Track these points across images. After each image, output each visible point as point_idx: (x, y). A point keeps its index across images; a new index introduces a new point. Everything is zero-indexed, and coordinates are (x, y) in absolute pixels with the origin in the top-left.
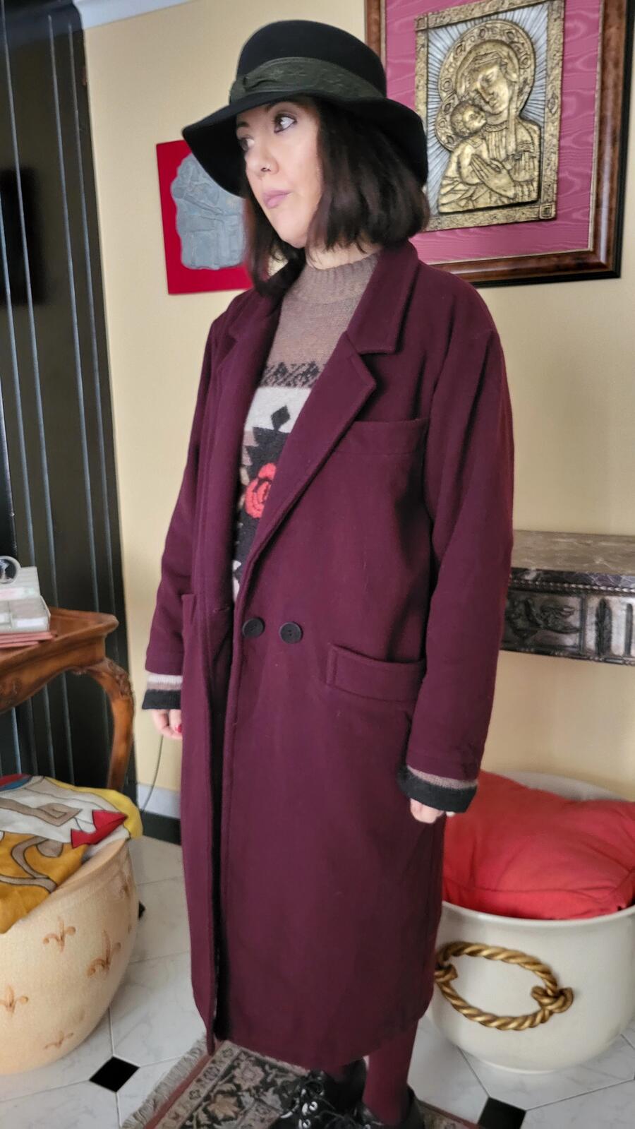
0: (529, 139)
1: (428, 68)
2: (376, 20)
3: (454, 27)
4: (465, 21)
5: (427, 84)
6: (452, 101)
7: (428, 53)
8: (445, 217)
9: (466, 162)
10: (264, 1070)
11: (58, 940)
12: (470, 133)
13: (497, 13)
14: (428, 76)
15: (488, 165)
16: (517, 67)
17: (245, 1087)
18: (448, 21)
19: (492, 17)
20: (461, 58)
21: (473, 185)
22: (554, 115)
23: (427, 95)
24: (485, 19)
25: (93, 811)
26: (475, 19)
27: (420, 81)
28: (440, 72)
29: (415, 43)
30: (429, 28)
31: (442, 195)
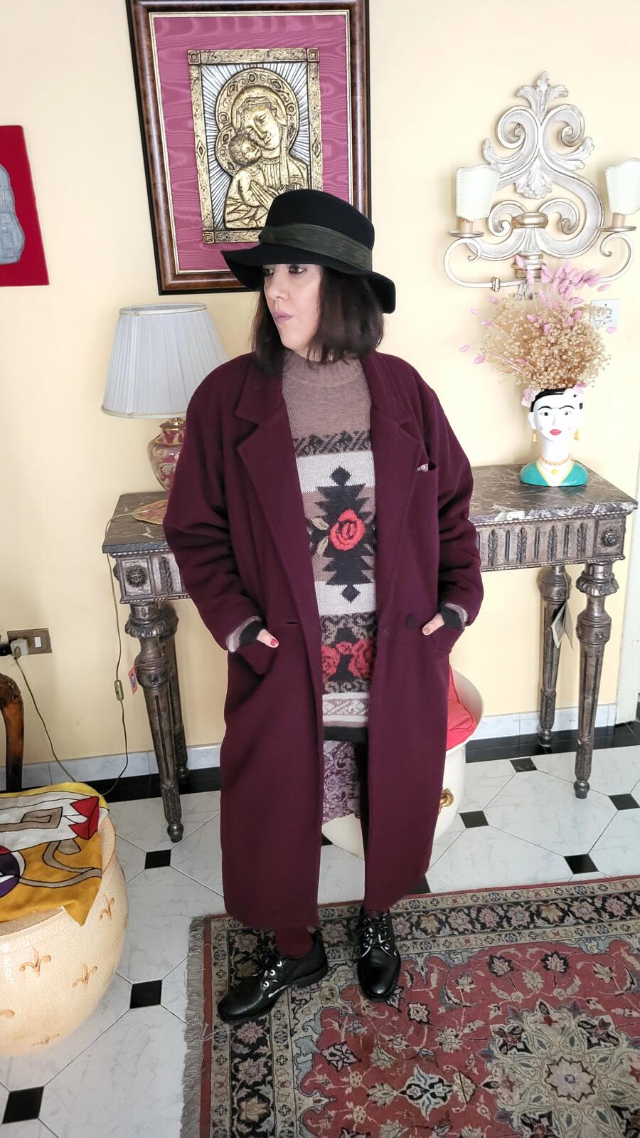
0: (300, 174)
1: (203, 99)
2: (148, 46)
3: (225, 67)
4: (235, 64)
5: (204, 113)
6: (229, 133)
7: (202, 86)
8: (231, 232)
9: (245, 186)
10: (254, 934)
11: (107, 912)
12: (248, 163)
13: (263, 63)
14: (204, 107)
15: (266, 192)
16: (284, 113)
17: (251, 951)
18: (219, 61)
19: (259, 65)
20: (234, 97)
21: (254, 207)
22: (317, 157)
23: (205, 123)
24: (252, 66)
25: (71, 804)
26: (243, 64)
27: (197, 110)
28: (216, 105)
29: (190, 75)
30: (201, 64)
31: (228, 214)
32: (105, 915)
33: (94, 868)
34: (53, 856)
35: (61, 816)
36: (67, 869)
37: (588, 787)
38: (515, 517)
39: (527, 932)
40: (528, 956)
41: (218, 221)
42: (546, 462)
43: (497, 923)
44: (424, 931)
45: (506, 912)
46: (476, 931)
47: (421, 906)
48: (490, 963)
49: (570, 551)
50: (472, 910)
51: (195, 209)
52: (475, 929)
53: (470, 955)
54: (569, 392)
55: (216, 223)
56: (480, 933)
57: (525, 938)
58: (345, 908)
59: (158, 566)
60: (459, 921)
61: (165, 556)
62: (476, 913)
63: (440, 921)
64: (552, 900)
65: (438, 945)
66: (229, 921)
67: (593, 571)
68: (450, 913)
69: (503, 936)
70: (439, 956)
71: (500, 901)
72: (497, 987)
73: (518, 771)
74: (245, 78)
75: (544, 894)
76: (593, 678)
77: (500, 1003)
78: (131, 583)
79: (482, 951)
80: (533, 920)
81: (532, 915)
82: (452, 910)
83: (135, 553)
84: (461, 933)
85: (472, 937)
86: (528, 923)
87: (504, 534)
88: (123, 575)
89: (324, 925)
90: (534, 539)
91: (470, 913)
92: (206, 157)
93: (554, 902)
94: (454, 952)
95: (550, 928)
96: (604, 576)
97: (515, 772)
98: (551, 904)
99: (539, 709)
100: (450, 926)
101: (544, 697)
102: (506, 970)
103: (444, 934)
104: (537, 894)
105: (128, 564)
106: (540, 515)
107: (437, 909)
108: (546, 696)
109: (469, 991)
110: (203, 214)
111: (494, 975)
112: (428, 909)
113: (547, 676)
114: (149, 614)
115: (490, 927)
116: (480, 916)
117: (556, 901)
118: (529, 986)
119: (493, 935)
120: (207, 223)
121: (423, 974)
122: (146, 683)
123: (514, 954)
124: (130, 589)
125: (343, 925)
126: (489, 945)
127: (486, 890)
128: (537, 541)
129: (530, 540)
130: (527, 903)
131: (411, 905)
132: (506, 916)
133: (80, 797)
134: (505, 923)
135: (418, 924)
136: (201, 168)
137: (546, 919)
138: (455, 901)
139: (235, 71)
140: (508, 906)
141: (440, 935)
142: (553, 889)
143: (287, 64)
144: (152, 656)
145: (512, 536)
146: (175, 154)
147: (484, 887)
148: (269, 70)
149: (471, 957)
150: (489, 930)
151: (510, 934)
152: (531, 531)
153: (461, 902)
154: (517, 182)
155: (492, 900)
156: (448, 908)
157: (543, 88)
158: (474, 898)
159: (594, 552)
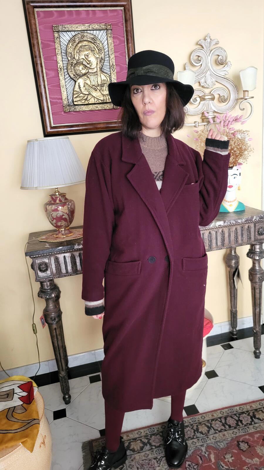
0: (106, 79)
1: (61, 47)
2: (34, 23)
3: (70, 32)
4: (74, 31)
5: (61, 53)
6: (73, 61)
7: (60, 41)
8: (77, 107)
9: (82, 86)
11: (43, 444)
12: (83, 75)
13: (87, 30)
14: (61, 50)
15: (91, 87)
16: (98, 52)
18: (67, 29)
19: (85, 32)
20: (75, 45)
21: (87, 95)
22: (114, 71)
23: (62, 58)
24: (82, 32)
25: (18, 387)
26: (78, 31)
27: (58, 51)
28: (66, 50)
29: (54, 36)
30: (59, 31)
31: (75, 98)
32: (42, 445)
33: (35, 419)
34: (12, 415)
35: (14, 393)
36: (20, 421)
37: (260, 353)
38: (220, 224)
39: (251, 426)
40: (255, 439)
41: (70, 101)
42: (226, 201)
43: (236, 424)
44: (201, 433)
45: (239, 417)
46: (227, 429)
47: (197, 420)
48: (238, 445)
49: (244, 239)
50: (222, 419)
51: (60, 97)
52: (226, 428)
53: (227, 442)
54: (235, 168)
55: (69, 103)
56: (229, 430)
57: (251, 430)
58: (159, 427)
59: (54, 261)
60: (217, 425)
61: (57, 256)
62: (224, 420)
63: (208, 427)
64: (259, 409)
65: (210, 439)
66: (102, 441)
67: (255, 248)
68: (212, 422)
69: (241, 430)
70: (212, 445)
71: (234, 413)
72: (245, 457)
73: (225, 349)
74: (79, 37)
75: (254, 406)
76: (259, 299)
77: (249, 465)
78: (41, 271)
79: (232, 439)
80: (253, 421)
81: (251, 418)
82: (212, 420)
83: (42, 255)
84: (220, 432)
85: (225, 433)
86: (251, 422)
87: (215, 233)
88: (37, 267)
89: (151, 437)
90: (228, 234)
91: (221, 421)
92: (63, 72)
93: (260, 410)
94: (219, 441)
95: (262, 423)
96: (260, 250)
97: (224, 350)
98: (259, 411)
99: (230, 319)
100: (214, 429)
101: (232, 313)
102: (247, 448)
103: (212, 433)
104: (251, 407)
105: (39, 261)
106: (230, 223)
107: (205, 421)
108: (233, 313)
109: (231, 461)
110: (63, 99)
111: (241, 451)
112: (201, 421)
113: (233, 303)
114: (50, 286)
115: (233, 427)
116: (227, 421)
117: (261, 409)
118: (260, 454)
119: (235, 430)
120: (65, 102)
121: (206, 455)
122: (50, 321)
123: (249, 438)
124: (41, 274)
125: (160, 435)
126: (235, 436)
127: (226, 408)
128: (229, 235)
129: (226, 235)
130: (247, 411)
131: (192, 420)
132: (239, 420)
133: (22, 383)
134: (240, 424)
135: (197, 430)
136: (61, 78)
137: (259, 419)
138: (213, 416)
139: (75, 34)
140: (239, 414)
141: (210, 434)
142: (258, 403)
143: (98, 31)
144: (52, 307)
145: (218, 234)
146: (49, 72)
147: (225, 407)
148: (90, 33)
149: (228, 443)
150: (233, 428)
151: (243, 429)
152: (226, 231)
153: (216, 416)
154: (201, 81)
155: (230, 412)
156: (210, 420)
157: (209, 40)
158: (222, 413)
159: (255, 238)
